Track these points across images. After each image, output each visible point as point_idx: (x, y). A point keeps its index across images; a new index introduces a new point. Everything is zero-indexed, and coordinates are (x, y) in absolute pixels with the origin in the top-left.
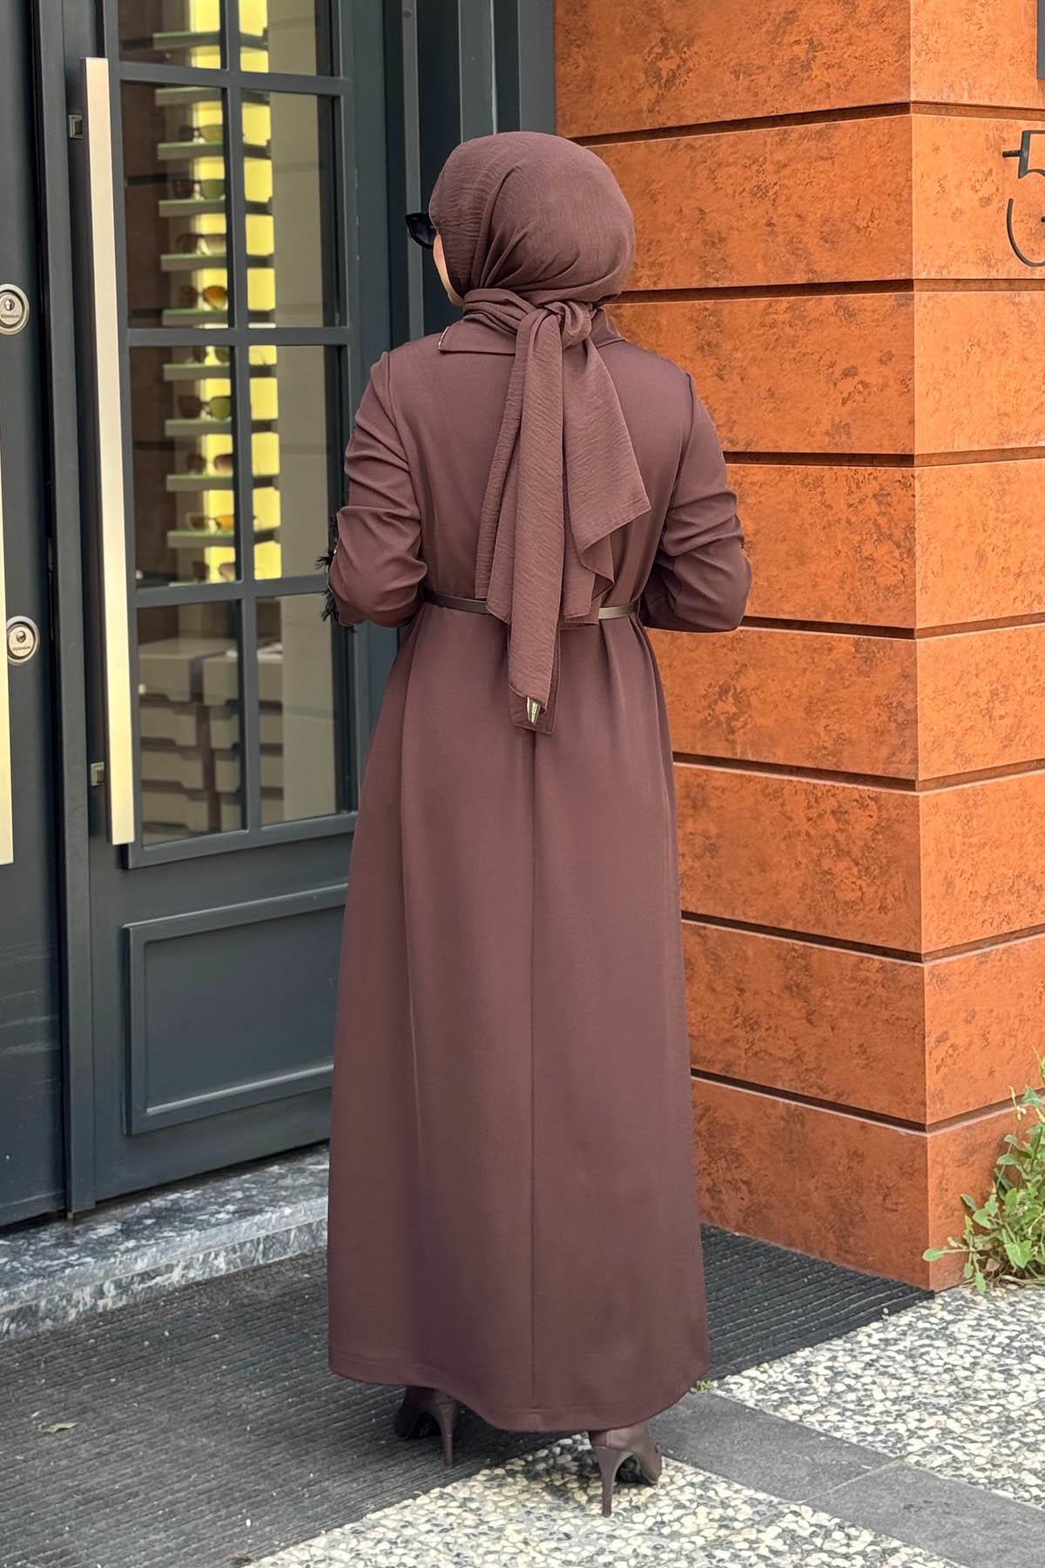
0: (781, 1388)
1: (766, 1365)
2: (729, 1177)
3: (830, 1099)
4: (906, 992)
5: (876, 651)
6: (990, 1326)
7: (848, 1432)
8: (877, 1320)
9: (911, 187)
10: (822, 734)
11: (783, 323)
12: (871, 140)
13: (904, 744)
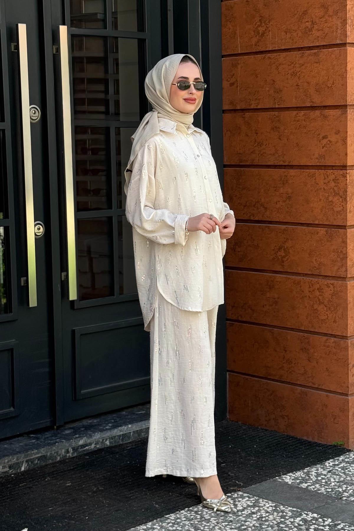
0: (300, 479)
1: (295, 472)
2: (281, 415)
3: (316, 387)
4: (342, 349)
5: (333, 233)
7: (323, 491)
8: (332, 459)
9: (347, 73)
10: (314, 262)
11: (302, 120)
12: (333, 56)
13: (342, 265)
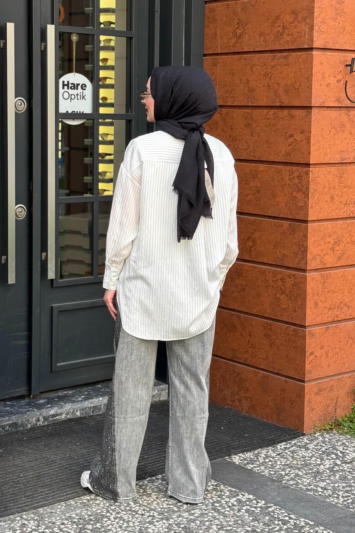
0: (249, 460)
1: (245, 453)
2: (244, 396)
3: (277, 372)
4: (301, 338)
5: (296, 227)
6: (321, 446)
7: (266, 472)
8: (284, 442)
9: (312, 76)
10: (278, 253)
11: (272, 118)
12: (301, 60)
13: (303, 258)
